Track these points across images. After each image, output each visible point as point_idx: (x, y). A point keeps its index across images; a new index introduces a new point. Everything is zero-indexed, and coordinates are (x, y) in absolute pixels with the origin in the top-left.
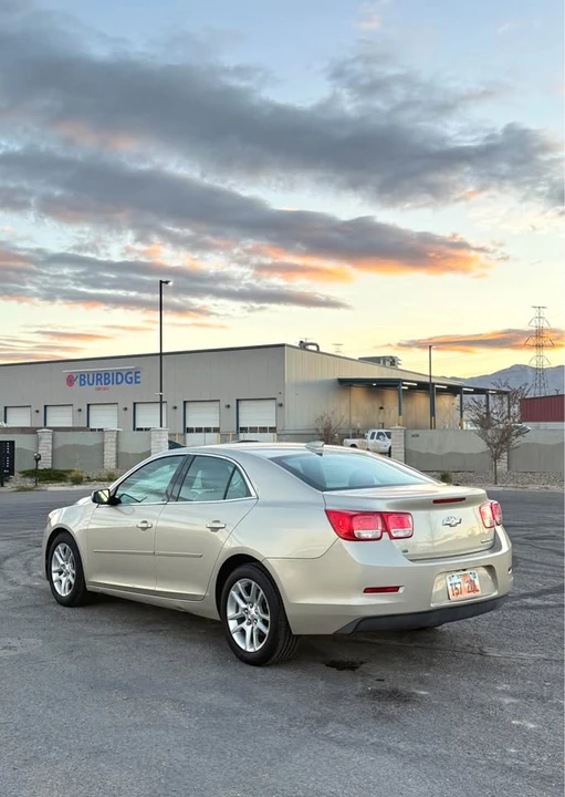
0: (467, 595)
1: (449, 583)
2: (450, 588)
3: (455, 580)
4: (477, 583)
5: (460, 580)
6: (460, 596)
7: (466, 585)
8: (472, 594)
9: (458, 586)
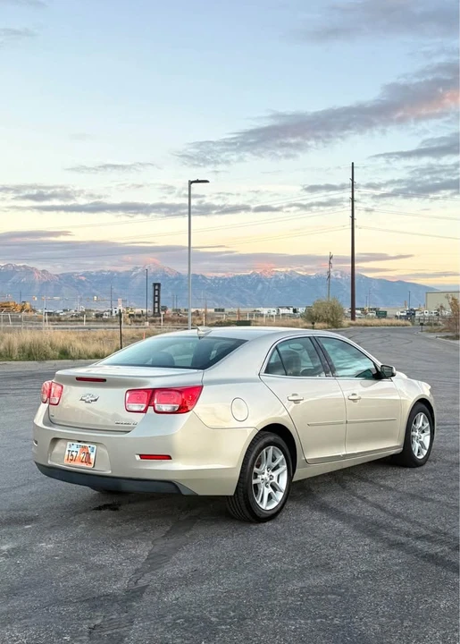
0: (78, 464)
1: (68, 449)
2: (67, 453)
3: (74, 448)
4: (92, 456)
5: (78, 450)
6: (73, 463)
7: (82, 455)
8: (84, 465)
9: (74, 454)
